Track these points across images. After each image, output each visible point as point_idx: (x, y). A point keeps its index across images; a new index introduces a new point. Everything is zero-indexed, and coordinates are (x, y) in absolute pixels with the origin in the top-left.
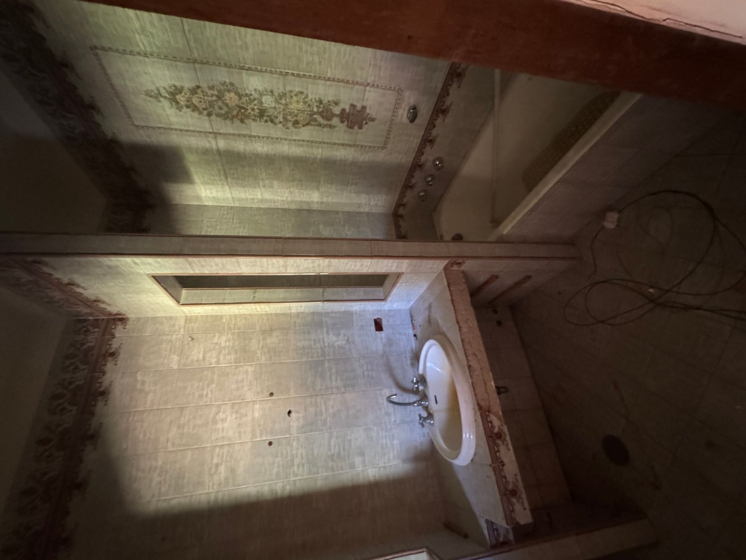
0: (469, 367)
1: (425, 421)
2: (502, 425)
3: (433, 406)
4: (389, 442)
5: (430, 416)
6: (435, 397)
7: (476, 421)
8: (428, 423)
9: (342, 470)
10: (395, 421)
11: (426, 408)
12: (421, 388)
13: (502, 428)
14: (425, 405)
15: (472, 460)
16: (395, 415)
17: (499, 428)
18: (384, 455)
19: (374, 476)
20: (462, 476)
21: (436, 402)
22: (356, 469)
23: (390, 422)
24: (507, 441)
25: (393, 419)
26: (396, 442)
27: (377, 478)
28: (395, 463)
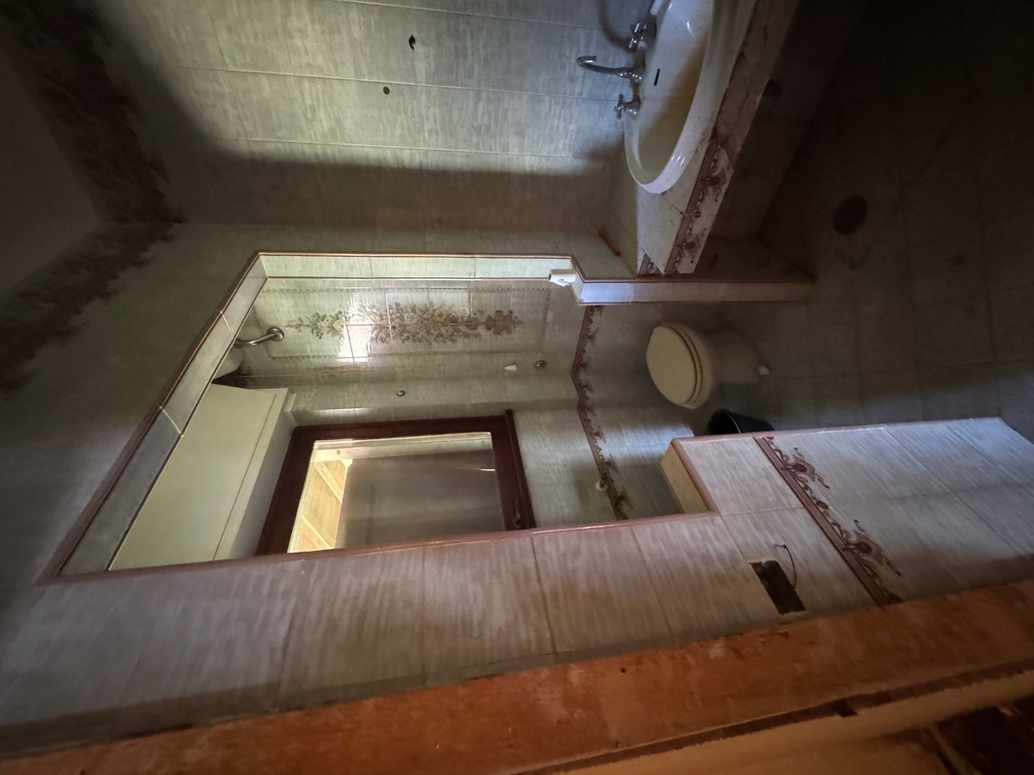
0: (741, 55)
1: (625, 110)
2: (728, 168)
3: (648, 89)
4: (562, 125)
5: (637, 102)
6: (659, 71)
7: (697, 151)
8: (629, 113)
9: (491, 150)
10: (581, 94)
11: (636, 86)
12: (642, 44)
13: (726, 171)
14: (637, 81)
15: (663, 194)
16: (583, 82)
17: (723, 170)
18: (552, 141)
19: (532, 166)
20: (640, 200)
21: (656, 83)
22: (510, 153)
23: (573, 93)
24: (721, 191)
25: (578, 89)
26: (572, 127)
27: (535, 169)
28: (563, 154)
